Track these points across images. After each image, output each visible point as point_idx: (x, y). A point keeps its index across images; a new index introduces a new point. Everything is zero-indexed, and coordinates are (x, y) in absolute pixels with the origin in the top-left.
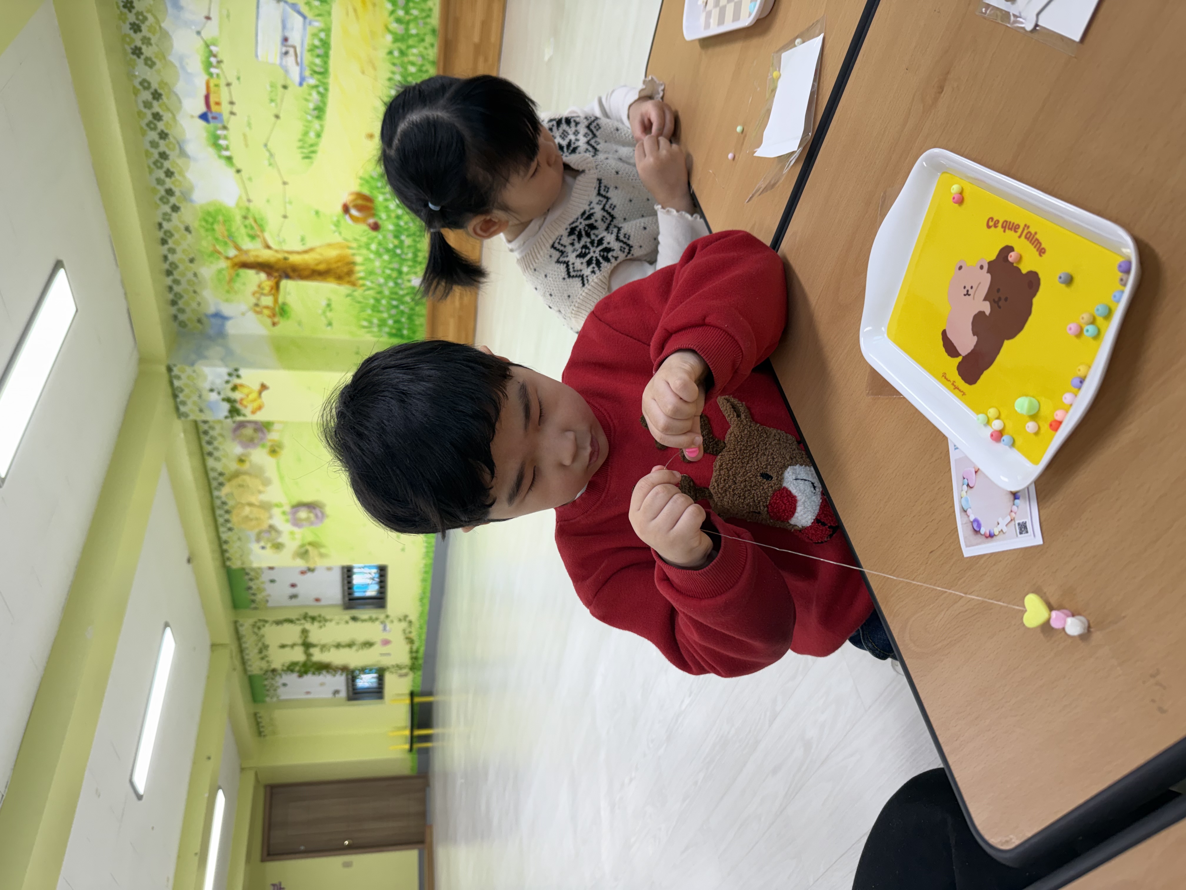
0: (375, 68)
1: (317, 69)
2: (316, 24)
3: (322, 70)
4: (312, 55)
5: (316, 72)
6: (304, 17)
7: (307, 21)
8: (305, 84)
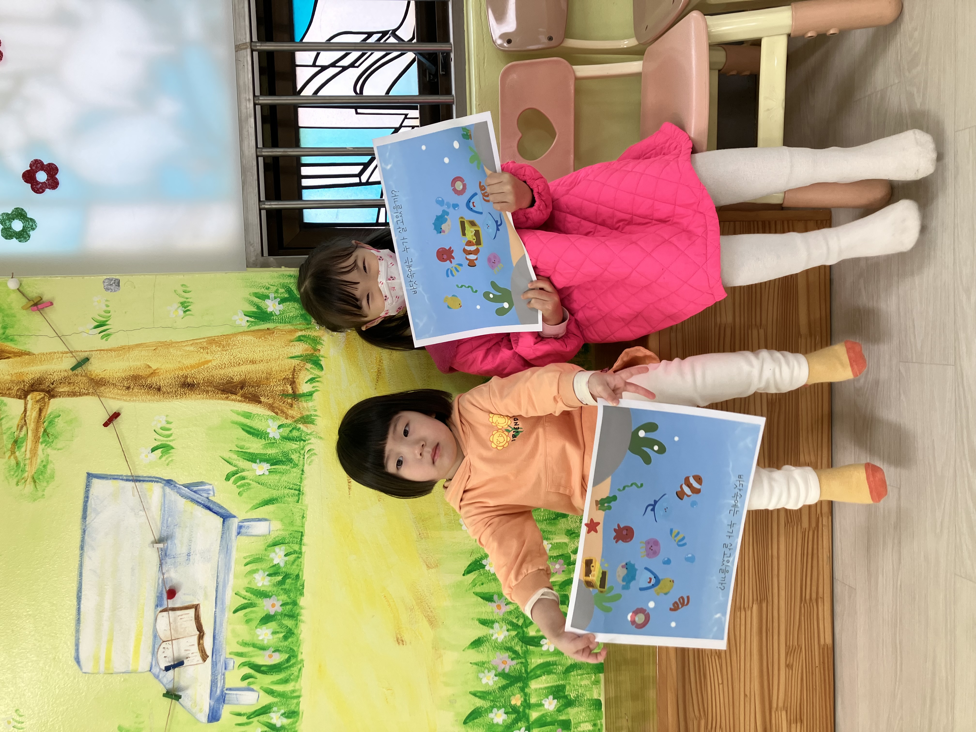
0: (432, 622)
1: (262, 659)
2: (261, 528)
3: (278, 658)
4: (248, 621)
5: (257, 668)
6: (226, 517)
7: (234, 524)
8: (226, 711)
